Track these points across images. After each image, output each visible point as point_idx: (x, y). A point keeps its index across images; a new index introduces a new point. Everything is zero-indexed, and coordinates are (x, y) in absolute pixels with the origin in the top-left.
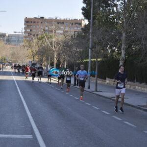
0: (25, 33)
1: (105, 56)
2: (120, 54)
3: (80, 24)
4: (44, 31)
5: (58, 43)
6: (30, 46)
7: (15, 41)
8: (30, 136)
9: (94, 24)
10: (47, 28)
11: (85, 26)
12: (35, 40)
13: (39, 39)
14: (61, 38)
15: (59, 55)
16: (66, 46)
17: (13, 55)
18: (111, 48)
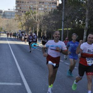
0: (16, 10)
1: (73, 26)
2: (85, 25)
3: (56, 3)
4: (30, 8)
5: (40, 17)
6: (20, 19)
7: (9, 16)
8: (20, 84)
9: (65, 3)
10: (32, 7)
11: (60, 5)
12: (23, 15)
13: (26, 14)
14: (42, 13)
15: (40, 26)
16: (46, 19)
17: (7, 25)
18: (78, 20)
